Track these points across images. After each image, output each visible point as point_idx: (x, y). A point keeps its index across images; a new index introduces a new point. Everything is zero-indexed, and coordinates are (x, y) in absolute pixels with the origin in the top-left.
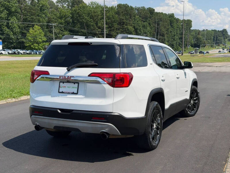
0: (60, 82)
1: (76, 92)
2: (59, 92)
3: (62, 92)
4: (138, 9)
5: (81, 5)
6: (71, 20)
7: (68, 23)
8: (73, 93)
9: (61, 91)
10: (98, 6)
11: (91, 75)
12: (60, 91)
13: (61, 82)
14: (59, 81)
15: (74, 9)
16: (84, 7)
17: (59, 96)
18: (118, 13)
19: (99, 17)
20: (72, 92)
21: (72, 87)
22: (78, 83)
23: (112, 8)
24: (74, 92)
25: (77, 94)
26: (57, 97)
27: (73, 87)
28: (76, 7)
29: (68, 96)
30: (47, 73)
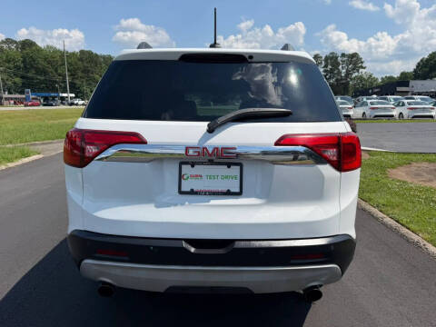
0: (181, 164)
1: (237, 190)
2: (181, 192)
3: (192, 192)
4: (104, 57)
5: (34, 48)
6: (22, 65)
7: (17, 68)
8: (228, 194)
9: (189, 190)
10: (56, 51)
11: (282, 142)
12: (183, 189)
13: (186, 163)
14: (179, 161)
15: (25, 51)
16: (38, 50)
17: (182, 204)
18: (81, 60)
19: (60, 63)
20: (225, 189)
21: (224, 177)
22: (241, 165)
23: (73, 54)
24: (232, 190)
25: (239, 194)
26: (176, 205)
27: (227, 177)
28: (28, 50)
29: (214, 202)
30: (135, 138)
